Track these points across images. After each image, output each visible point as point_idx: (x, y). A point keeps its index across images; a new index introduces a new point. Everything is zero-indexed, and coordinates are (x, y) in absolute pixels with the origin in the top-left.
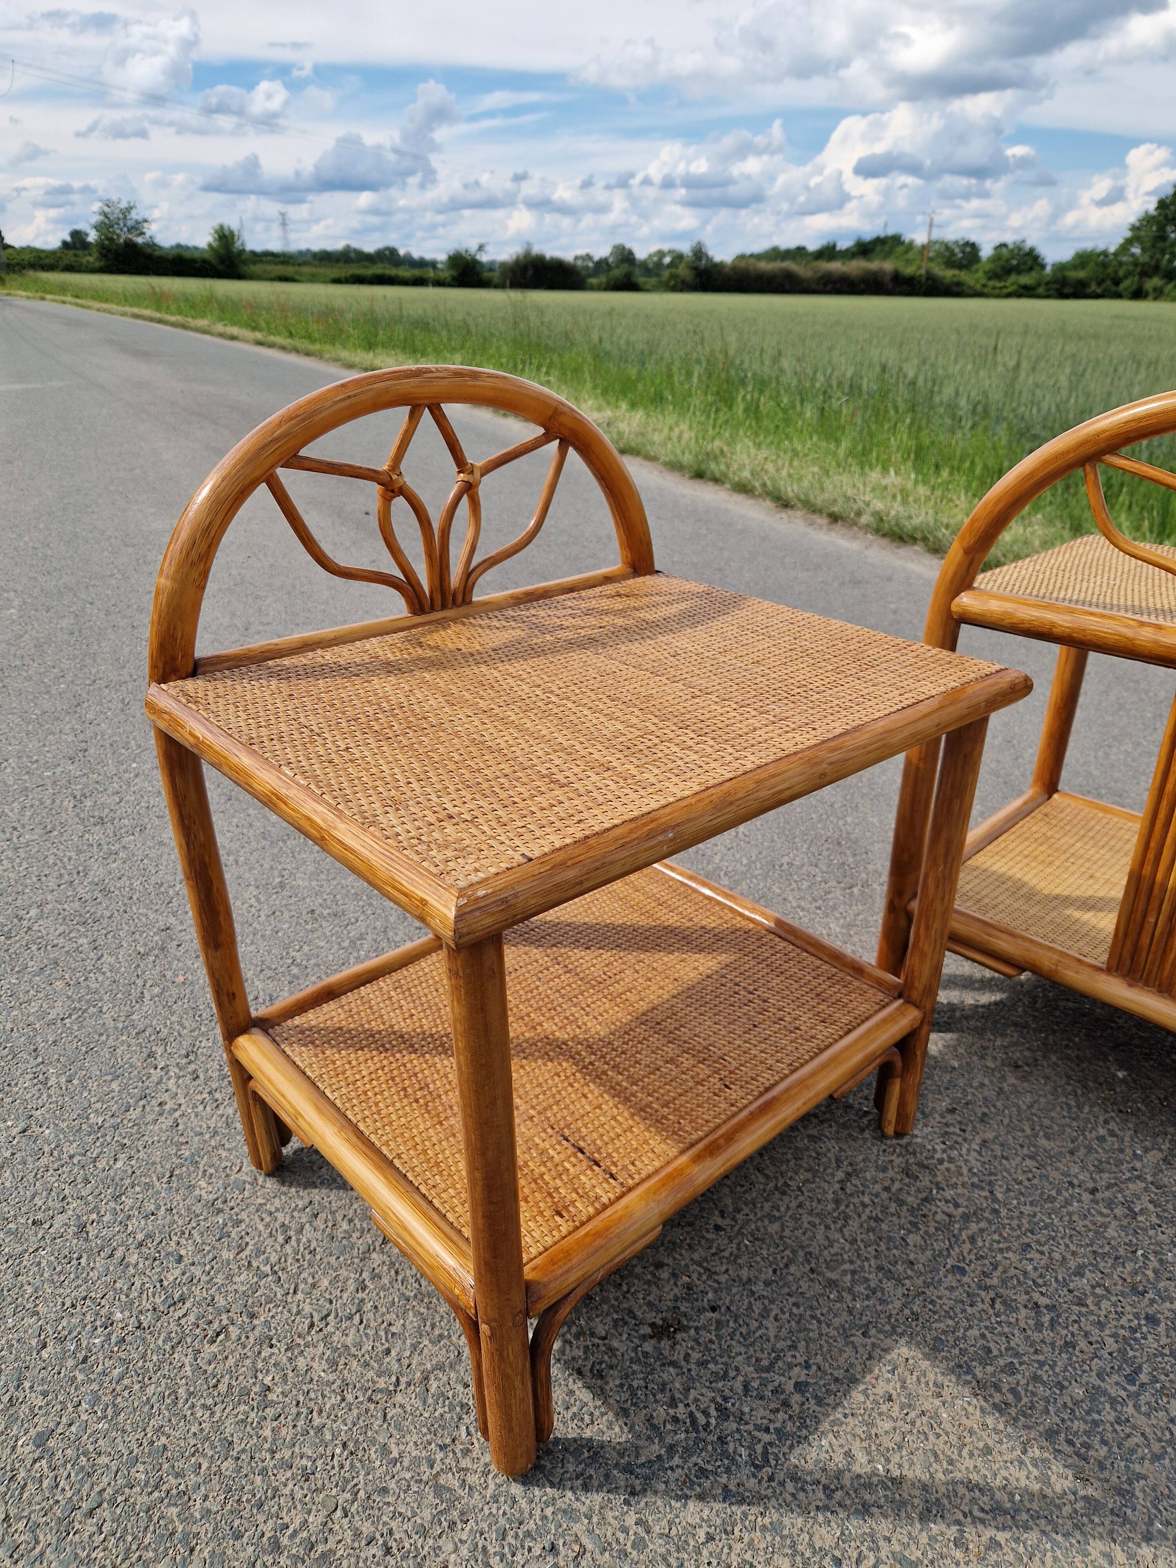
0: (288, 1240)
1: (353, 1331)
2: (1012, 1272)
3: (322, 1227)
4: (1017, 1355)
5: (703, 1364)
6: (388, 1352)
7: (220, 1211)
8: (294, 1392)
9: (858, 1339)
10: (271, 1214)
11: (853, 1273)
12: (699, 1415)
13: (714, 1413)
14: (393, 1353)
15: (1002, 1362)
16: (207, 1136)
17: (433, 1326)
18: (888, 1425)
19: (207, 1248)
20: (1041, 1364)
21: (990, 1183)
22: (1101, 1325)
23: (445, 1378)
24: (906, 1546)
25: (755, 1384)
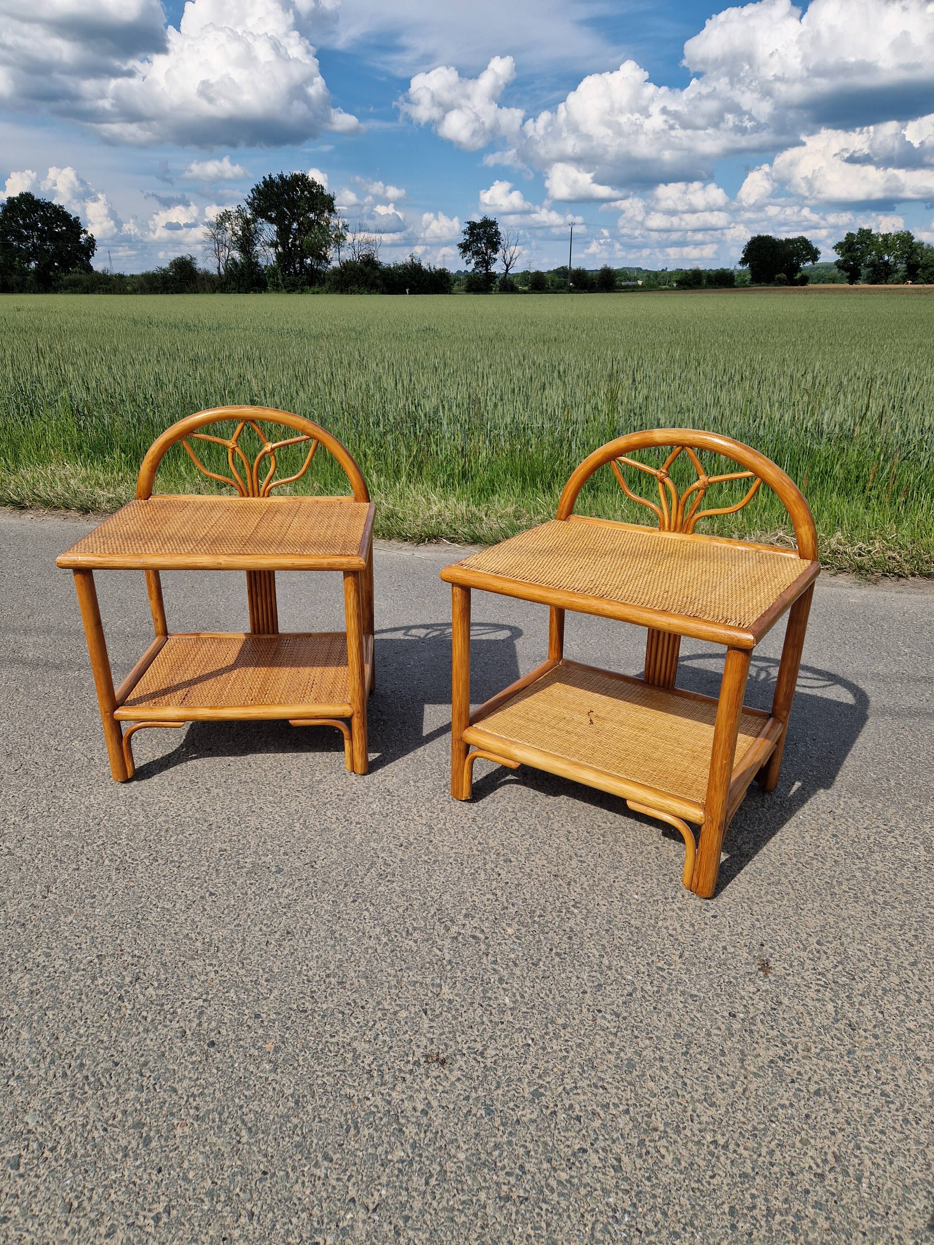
0: (604, 1088)
1: (696, 1087)
2: (792, 852)
3: (606, 1067)
4: (834, 877)
5: (791, 966)
6: (718, 1077)
7: (554, 1113)
8: (725, 1130)
9: (803, 913)
10: (576, 1087)
11: (767, 892)
12: (819, 982)
13: (820, 977)
14: (721, 1075)
15: (835, 883)
16: (473, 1095)
17: (713, 1050)
18: (849, 931)
19: (584, 1132)
20: (841, 874)
21: (741, 827)
22: (830, 848)
23: (750, 1062)
24: (907, 959)
25: (811, 956)
